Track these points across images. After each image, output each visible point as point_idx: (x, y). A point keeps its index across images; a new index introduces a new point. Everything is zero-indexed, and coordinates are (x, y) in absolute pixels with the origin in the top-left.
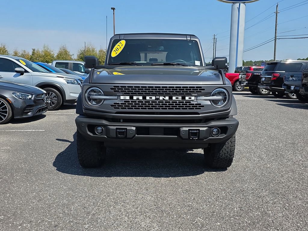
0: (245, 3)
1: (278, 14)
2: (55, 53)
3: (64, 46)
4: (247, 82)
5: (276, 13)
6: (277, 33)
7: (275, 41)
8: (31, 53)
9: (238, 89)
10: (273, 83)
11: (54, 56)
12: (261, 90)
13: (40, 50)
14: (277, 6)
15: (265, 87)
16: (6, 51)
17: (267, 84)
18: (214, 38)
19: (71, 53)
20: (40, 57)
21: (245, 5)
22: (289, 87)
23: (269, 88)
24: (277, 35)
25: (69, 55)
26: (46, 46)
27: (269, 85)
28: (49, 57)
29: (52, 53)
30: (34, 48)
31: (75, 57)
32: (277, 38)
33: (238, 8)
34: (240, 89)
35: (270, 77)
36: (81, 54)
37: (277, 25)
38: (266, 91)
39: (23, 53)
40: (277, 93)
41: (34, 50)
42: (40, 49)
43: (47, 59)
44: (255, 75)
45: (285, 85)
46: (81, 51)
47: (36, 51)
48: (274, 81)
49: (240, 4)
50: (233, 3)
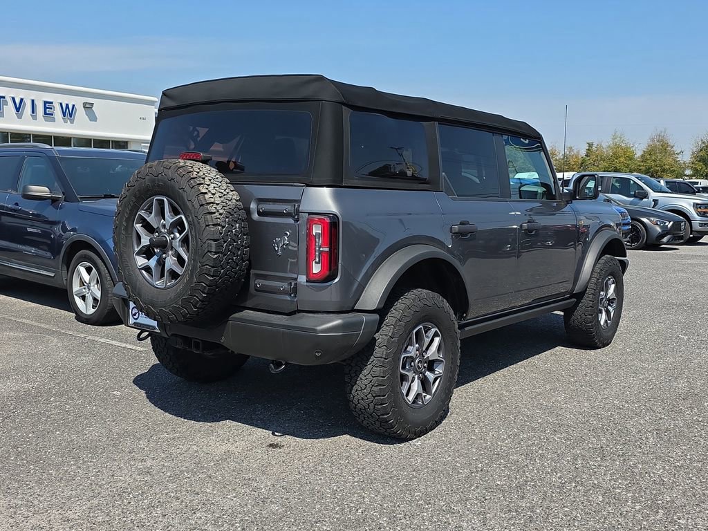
2: (639, 150)
3: (661, 132)
8: (583, 153)
11: (636, 157)
13: (605, 145)
19: (676, 150)
20: (602, 159)
25: (671, 154)
26: (618, 134)
28: (622, 159)
29: (632, 150)
30: (590, 142)
31: (686, 158)
36: (701, 150)
39: (568, 153)
41: (590, 145)
42: (605, 142)
46: (704, 143)
47: (594, 148)
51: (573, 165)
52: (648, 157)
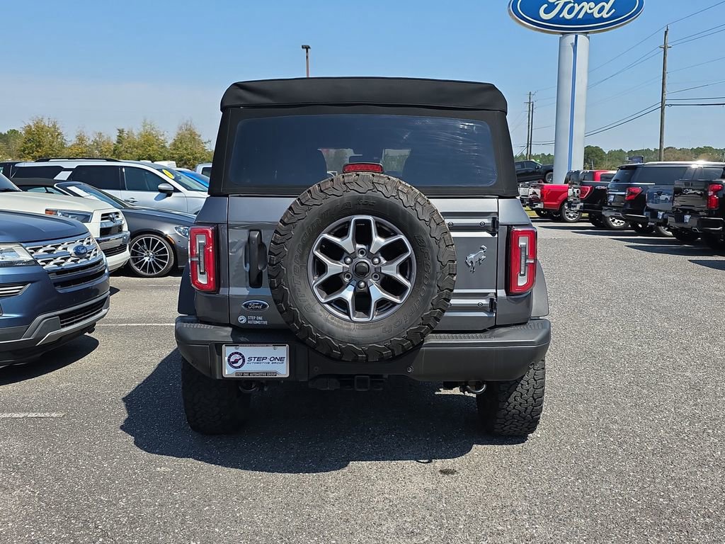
0: (587, 33)
1: (668, 50)
2: (169, 137)
3: (188, 121)
4: (582, 204)
5: (665, 48)
6: (666, 93)
7: (662, 111)
8: (114, 139)
9: (570, 217)
10: (629, 205)
11: (167, 145)
12: (611, 220)
13: (136, 132)
14: (666, 32)
15: (613, 214)
16: (58, 134)
17: (618, 209)
18: (530, 103)
19: (204, 139)
20: (135, 147)
21: (589, 38)
22: (654, 213)
23: (621, 215)
24: (666, 97)
25: (199, 143)
26: (148, 121)
27: (622, 209)
28: (155, 147)
29: (162, 138)
30: (121, 128)
32: (666, 103)
33: (572, 44)
34: (574, 217)
35: (624, 193)
37: (667, 75)
38: (621, 221)
39: (97, 139)
40: (640, 226)
41: (121, 131)
42: (136, 130)
43: (151, 153)
44: (597, 189)
45: (648, 210)
47: (125, 135)
48: (631, 202)
49: (576, 37)
50: (563, 34)
51: (105, 152)
52: (180, 145)
